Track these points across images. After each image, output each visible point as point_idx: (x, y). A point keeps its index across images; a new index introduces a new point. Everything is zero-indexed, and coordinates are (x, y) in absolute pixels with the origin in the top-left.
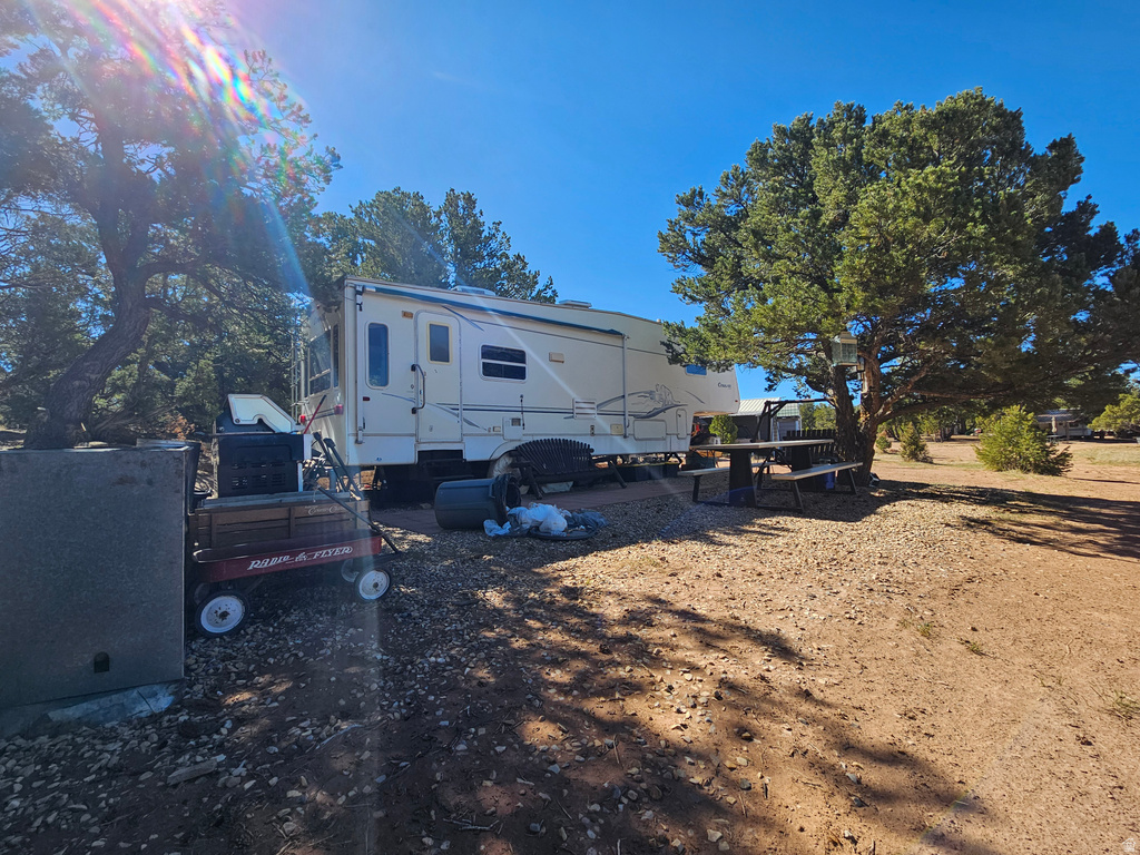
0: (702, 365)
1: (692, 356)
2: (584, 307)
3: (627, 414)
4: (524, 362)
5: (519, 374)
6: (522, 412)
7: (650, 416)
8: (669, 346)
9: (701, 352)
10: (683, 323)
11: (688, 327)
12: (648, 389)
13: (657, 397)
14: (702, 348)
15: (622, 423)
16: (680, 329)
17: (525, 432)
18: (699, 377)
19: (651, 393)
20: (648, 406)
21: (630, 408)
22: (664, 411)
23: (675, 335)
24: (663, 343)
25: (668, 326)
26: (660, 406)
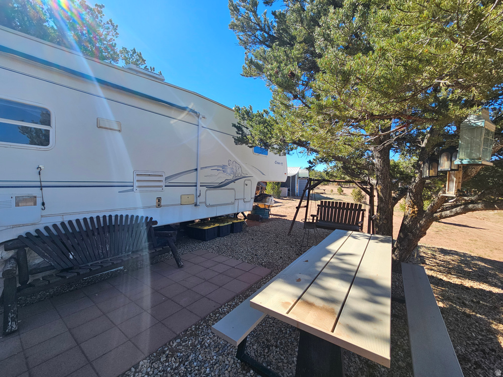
0: (264, 147)
1: (257, 138)
2: (158, 79)
3: (199, 185)
4: (49, 124)
5: (42, 139)
6: (41, 187)
7: (221, 186)
8: (239, 128)
9: (265, 134)
10: (251, 108)
11: (255, 112)
12: (221, 164)
13: (229, 171)
14: (266, 130)
15: (194, 193)
16: (248, 113)
17: (44, 213)
18: (262, 156)
19: (224, 167)
20: (221, 178)
21: (202, 179)
22: (234, 181)
23: (243, 119)
24: (234, 125)
25: (238, 110)
26: (231, 177)
